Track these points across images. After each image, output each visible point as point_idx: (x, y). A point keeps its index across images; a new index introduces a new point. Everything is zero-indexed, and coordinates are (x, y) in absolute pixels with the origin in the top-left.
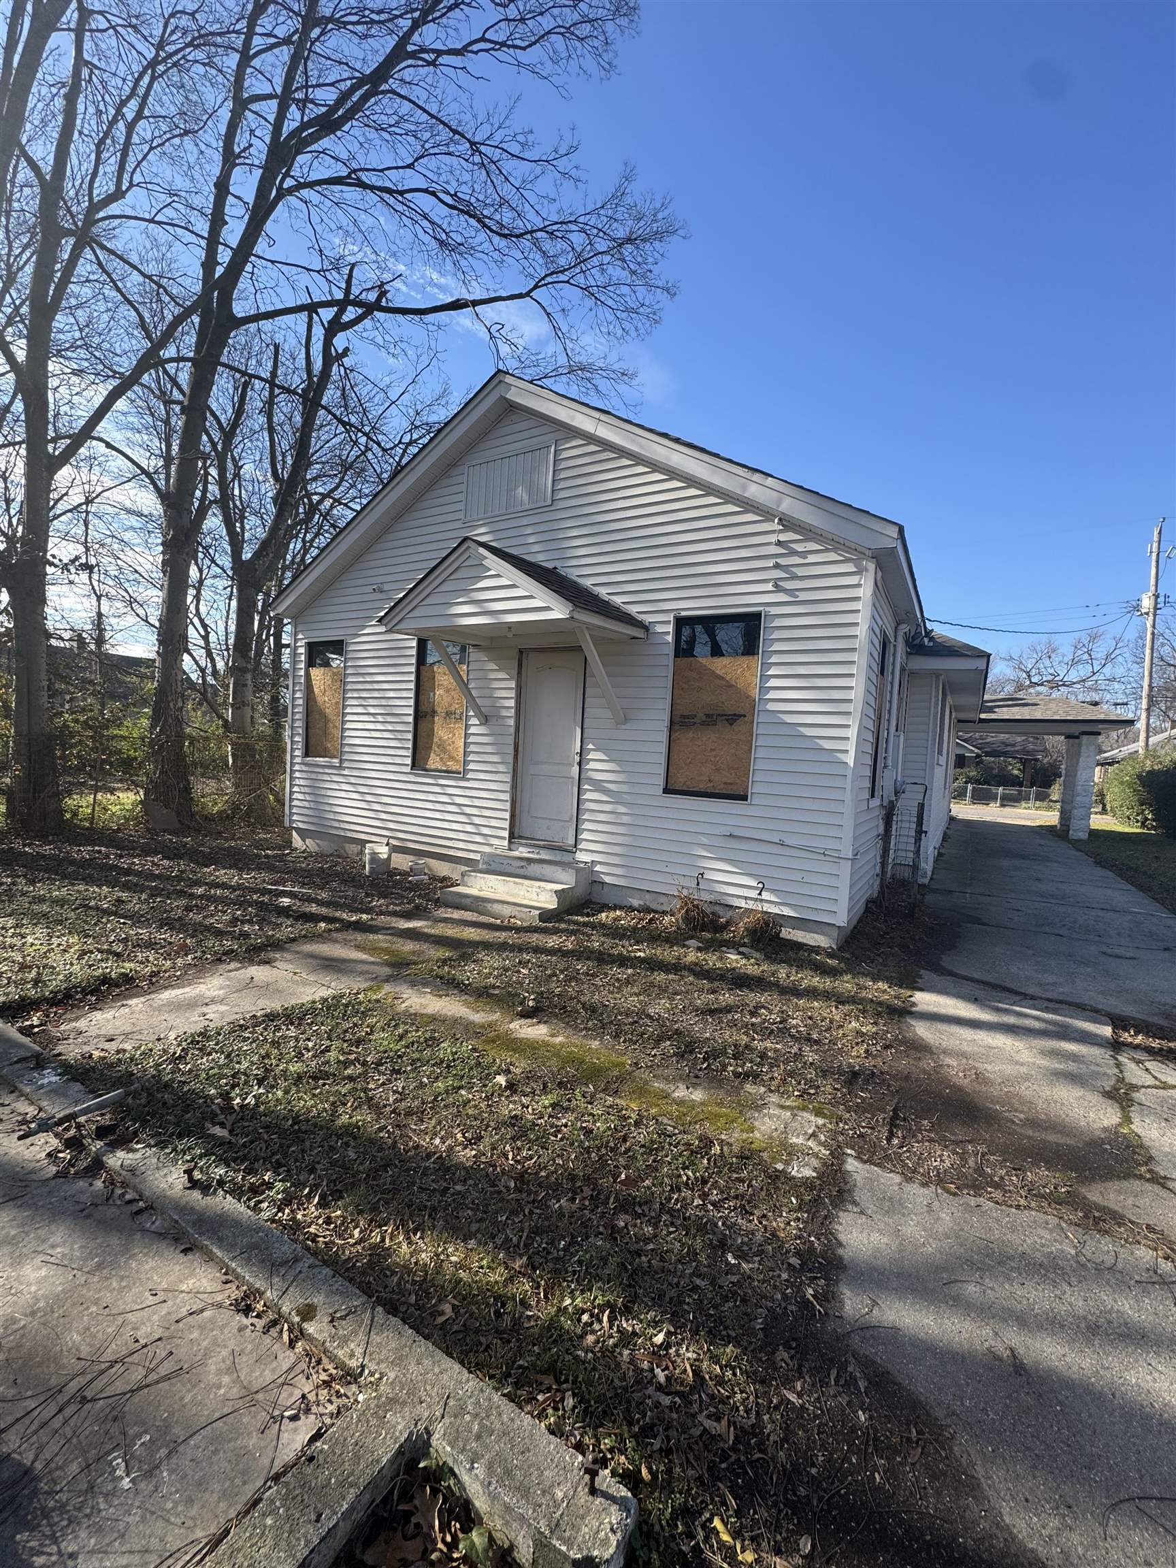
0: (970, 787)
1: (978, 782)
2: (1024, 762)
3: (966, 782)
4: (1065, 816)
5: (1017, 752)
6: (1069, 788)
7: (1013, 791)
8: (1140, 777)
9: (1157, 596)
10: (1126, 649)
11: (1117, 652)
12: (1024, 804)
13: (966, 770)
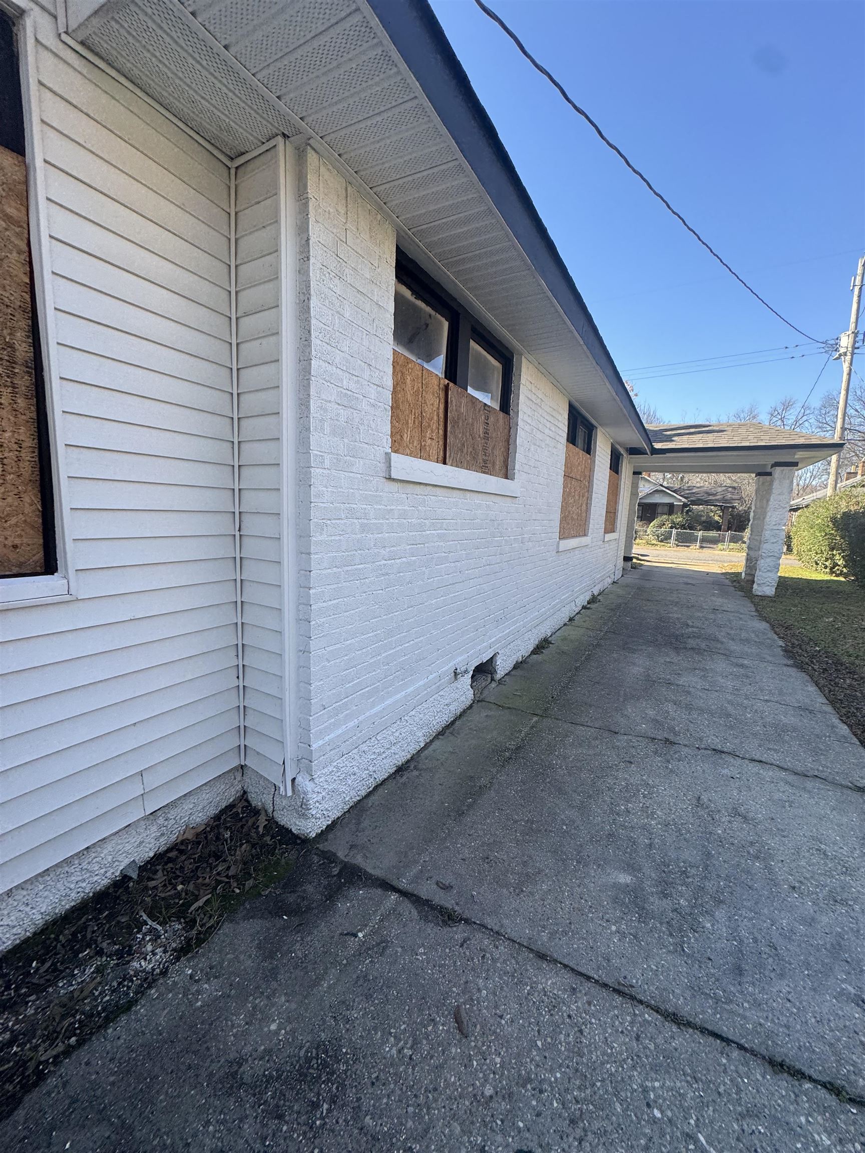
0: (674, 531)
1: (683, 527)
2: (723, 509)
3: (671, 527)
4: (751, 564)
5: (717, 500)
6: (758, 533)
7: (713, 534)
8: (834, 520)
9: (856, 334)
10: (811, 416)
11: (805, 418)
12: (720, 546)
13: (673, 517)
